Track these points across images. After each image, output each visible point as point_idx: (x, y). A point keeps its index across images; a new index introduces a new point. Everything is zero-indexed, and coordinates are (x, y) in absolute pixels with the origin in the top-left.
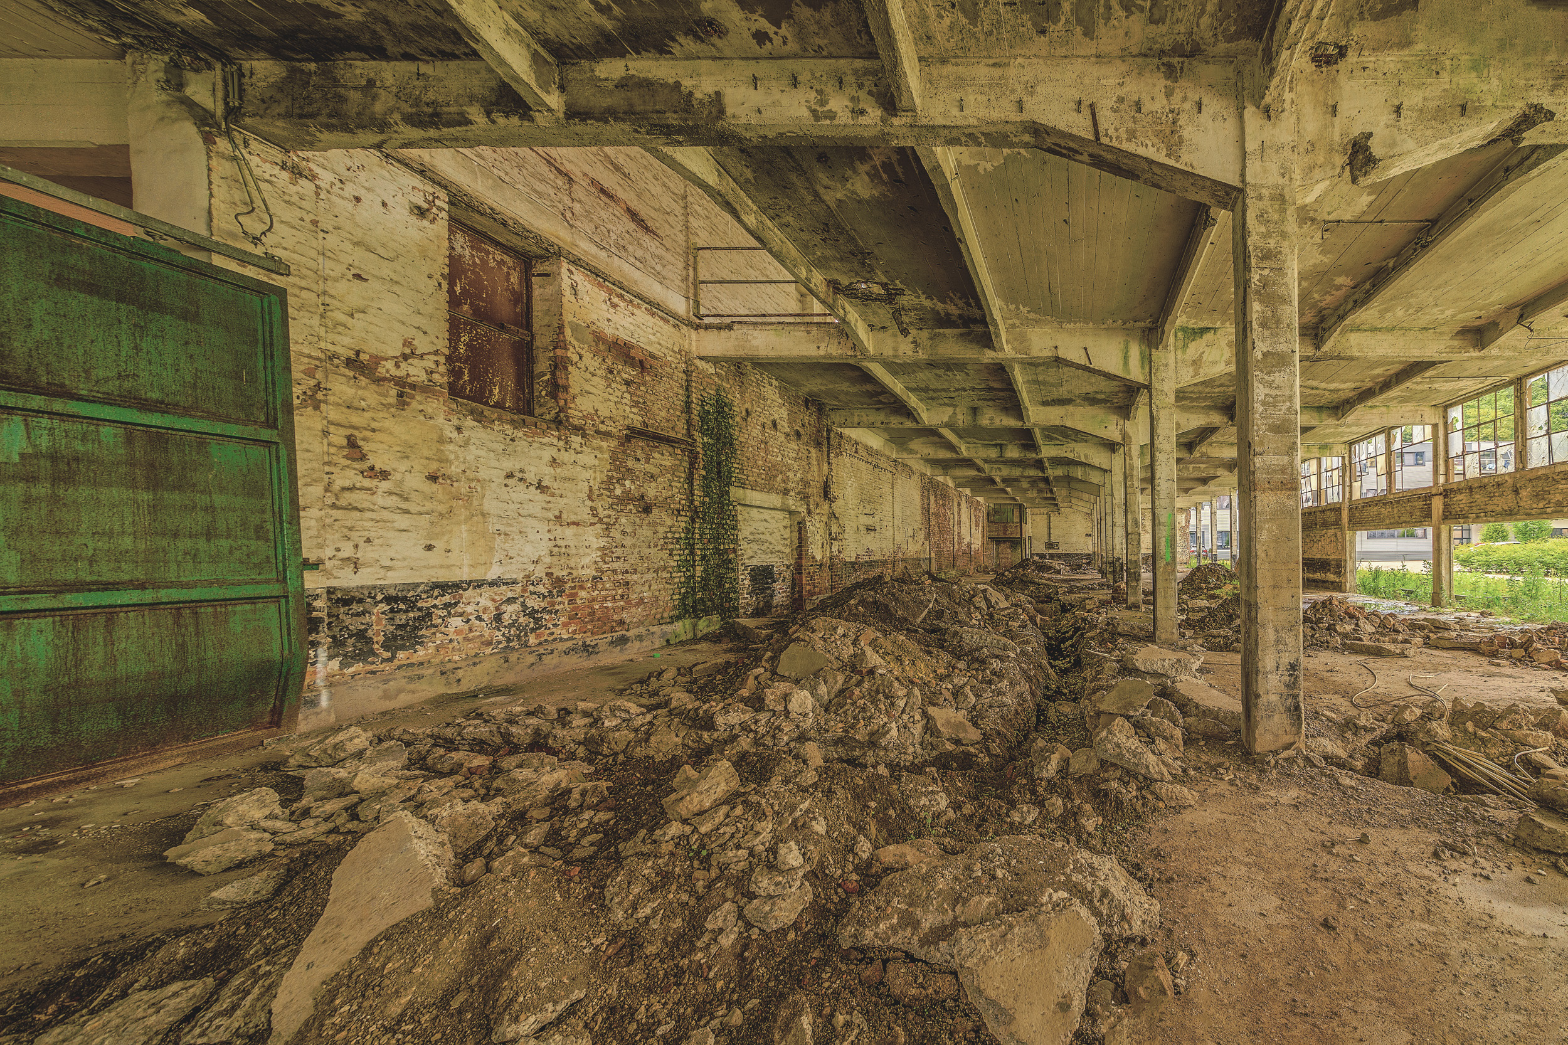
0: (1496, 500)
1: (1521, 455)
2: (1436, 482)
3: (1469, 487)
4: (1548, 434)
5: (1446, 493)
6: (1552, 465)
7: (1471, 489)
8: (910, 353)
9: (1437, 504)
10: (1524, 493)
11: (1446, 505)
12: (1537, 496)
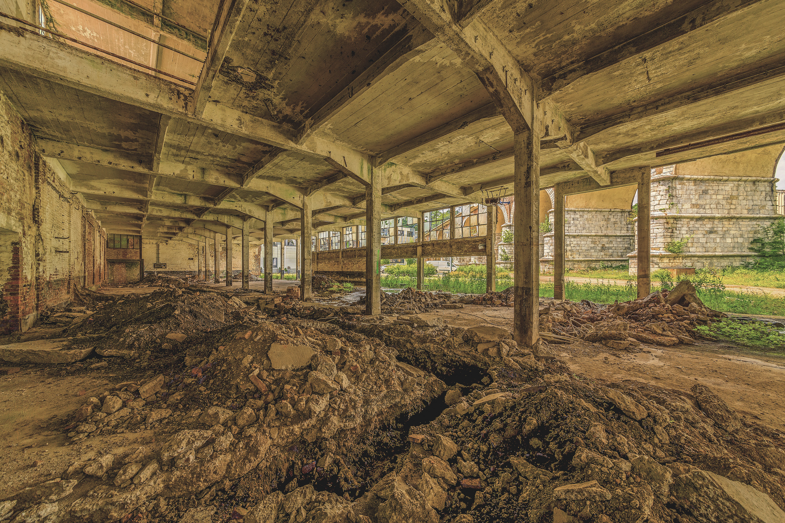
0: (443, 249)
1: (452, 233)
2: (419, 241)
3: (433, 244)
4: (462, 227)
5: (423, 246)
6: (463, 238)
7: (433, 245)
8: (235, 127)
9: (419, 249)
10: (454, 247)
11: (423, 250)
12: (458, 248)
